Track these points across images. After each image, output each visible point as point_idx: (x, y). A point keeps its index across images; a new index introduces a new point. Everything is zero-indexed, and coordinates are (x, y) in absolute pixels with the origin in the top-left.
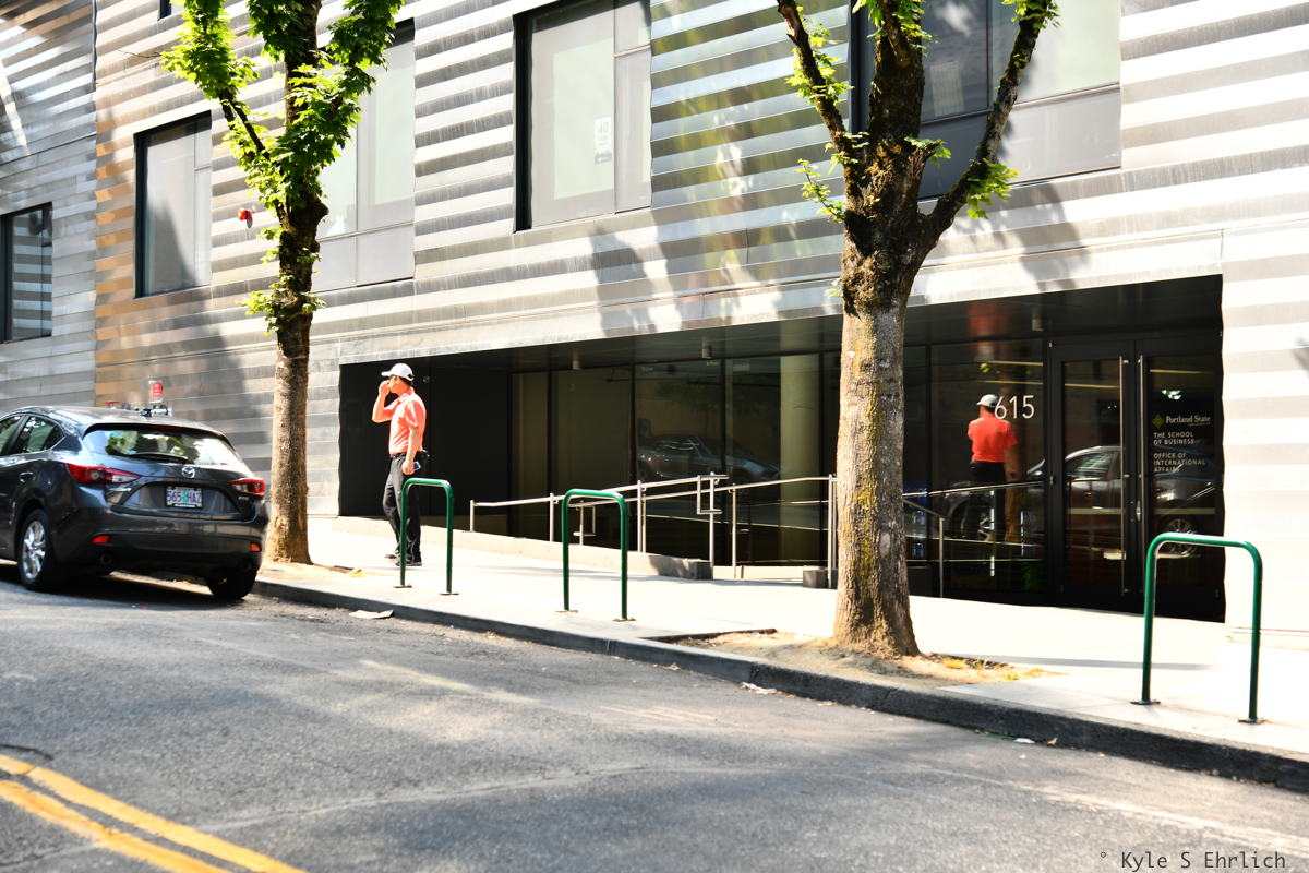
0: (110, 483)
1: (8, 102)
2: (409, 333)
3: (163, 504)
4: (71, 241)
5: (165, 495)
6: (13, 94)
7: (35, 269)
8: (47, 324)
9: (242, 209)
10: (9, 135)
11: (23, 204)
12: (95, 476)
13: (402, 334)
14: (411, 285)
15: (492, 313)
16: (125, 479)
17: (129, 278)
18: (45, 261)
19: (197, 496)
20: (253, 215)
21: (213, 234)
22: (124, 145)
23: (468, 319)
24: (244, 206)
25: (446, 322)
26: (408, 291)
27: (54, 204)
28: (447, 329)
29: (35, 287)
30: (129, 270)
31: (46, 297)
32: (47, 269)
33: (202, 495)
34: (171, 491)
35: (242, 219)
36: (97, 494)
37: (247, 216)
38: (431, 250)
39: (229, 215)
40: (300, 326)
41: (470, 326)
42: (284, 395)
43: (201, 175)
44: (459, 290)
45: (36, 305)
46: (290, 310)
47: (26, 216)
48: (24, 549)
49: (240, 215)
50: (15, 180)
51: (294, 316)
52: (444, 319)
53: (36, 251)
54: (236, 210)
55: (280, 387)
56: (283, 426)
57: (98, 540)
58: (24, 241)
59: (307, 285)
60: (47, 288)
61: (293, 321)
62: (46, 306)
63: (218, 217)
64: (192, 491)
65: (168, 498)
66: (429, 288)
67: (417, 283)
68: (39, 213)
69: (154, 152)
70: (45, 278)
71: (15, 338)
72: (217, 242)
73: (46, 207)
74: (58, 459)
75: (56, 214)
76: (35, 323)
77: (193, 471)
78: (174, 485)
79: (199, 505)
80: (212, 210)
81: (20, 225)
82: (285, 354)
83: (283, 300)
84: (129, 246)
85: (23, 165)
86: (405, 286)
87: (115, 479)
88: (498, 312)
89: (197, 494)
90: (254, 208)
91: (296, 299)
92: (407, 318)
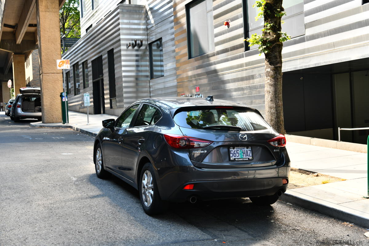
0: (193, 147)
1: (149, 11)
2: (303, 58)
3: (228, 159)
4: (168, 47)
5: (229, 153)
6: (150, 9)
7: (158, 58)
8: (163, 74)
9: (226, 21)
10: (149, 20)
11: (154, 40)
12: (183, 143)
13: (300, 59)
14: (304, 38)
15: (350, 43)
16: (202, 144)
17: (186, 53)
18: (161, 56)
19: (249, 152)
20: (230, 23)
21: (214, 33)
22: (182, 9)
23: (335, 48)
24: (225, 20)
25: (323, 51)
26: (302, 40)
27: (163, 38)
28: (324, 54)
29: (159, 63)
30: (186, 50)
31: (162, 66)
32: (162, 58)
33: (252, 151)
34: (232, 150)
35: (225, 25)
36: (184, 156)
37: (227, 24)
38: (314, 21)
39: (220, 25)
40: (277, 49)
41: (337, 51)
42: (270, 85)
43: (209, 14)
44: (330, 36)
45: (159, 68)
46: (271, 42)
47: (155, 43)
48: (142, 186)
49: (225, 24)
50: (152, 33)
51: (274, 45)
52: (322, 50)
53: (158, 53)
54: (223, 22)
55: (269, 81)
56: (271, 101)
57: (187, 188)
58: (155, 51)
59: (280, 28)
60: (162, 63)
61: (274, 47)
62: (162, 68)
63: (216, 27)
64: (246, 149)
65: (231, 155)
66: (313, 37)
67: (306, 36)
68: (159, 42)
69: (192, 10)
70: (161, 61)
71: (154, 78)
72: (216, 36)
73: (160, 39)
74: (158, 131)
75: (163, 40)
76: (159, 74)
77: (246, 136)
78: (234, 146)
79: (251, 158)
80: (214, 24)
81: (154, 46)
82: (270, 64)
83: (268, 37)
84: (186, 42)
85: (153, 29)
86: (300, 39)
87: (196, 144)
88: (353, 43)
89: (249, 151)
90: (230, 21)
91: (275, 36)
92: (303, 52)
